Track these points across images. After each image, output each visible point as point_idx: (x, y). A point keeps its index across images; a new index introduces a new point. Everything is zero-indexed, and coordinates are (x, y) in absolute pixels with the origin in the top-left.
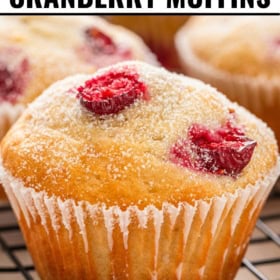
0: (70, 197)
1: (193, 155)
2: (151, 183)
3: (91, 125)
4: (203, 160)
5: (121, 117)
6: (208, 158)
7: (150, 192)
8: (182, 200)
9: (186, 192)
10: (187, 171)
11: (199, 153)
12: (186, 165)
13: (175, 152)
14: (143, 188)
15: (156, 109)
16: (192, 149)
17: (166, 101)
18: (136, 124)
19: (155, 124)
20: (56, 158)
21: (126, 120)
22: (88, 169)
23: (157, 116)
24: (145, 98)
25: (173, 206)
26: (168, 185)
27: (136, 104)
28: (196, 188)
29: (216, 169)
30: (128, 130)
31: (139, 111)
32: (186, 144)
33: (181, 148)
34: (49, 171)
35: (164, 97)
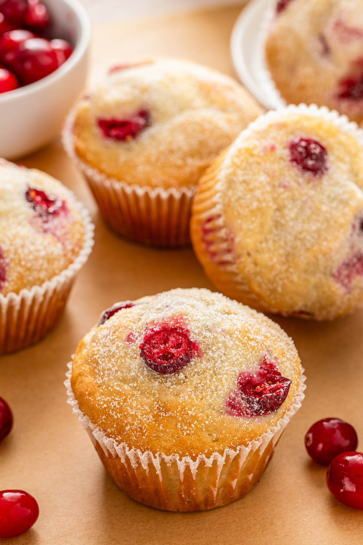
0: (147, 449)
1: (244, 404)
2: (215, 435)
3: (157, 383)
4: (252, 408)
5: (182, 376)
6: (256, 407)
7: (213, 441)
8: (240, 444)
9: (242, 438)
10: (241, 419)
11: (248, 402)
12: (239, 415)
13: (230, 404)
14: (208, 439)
15: (210, 365)
16: (243, 399)
17: (216, 355)
18: (195, 382)
19: (210, 381)
20: (132, 415)
21: (186, 377)
22: (161, 427)
23: (211, 372)
24: (199, 356)
25: (233, 450)
26: (228, 435)
27: (192, 363)
28: (250, 433)
29: (263, 412)
30: (189, 389)
31: (196, 370)
32: (237, 395)
33: (234, 399)
34: (127, 428)
35: (213, 351)
